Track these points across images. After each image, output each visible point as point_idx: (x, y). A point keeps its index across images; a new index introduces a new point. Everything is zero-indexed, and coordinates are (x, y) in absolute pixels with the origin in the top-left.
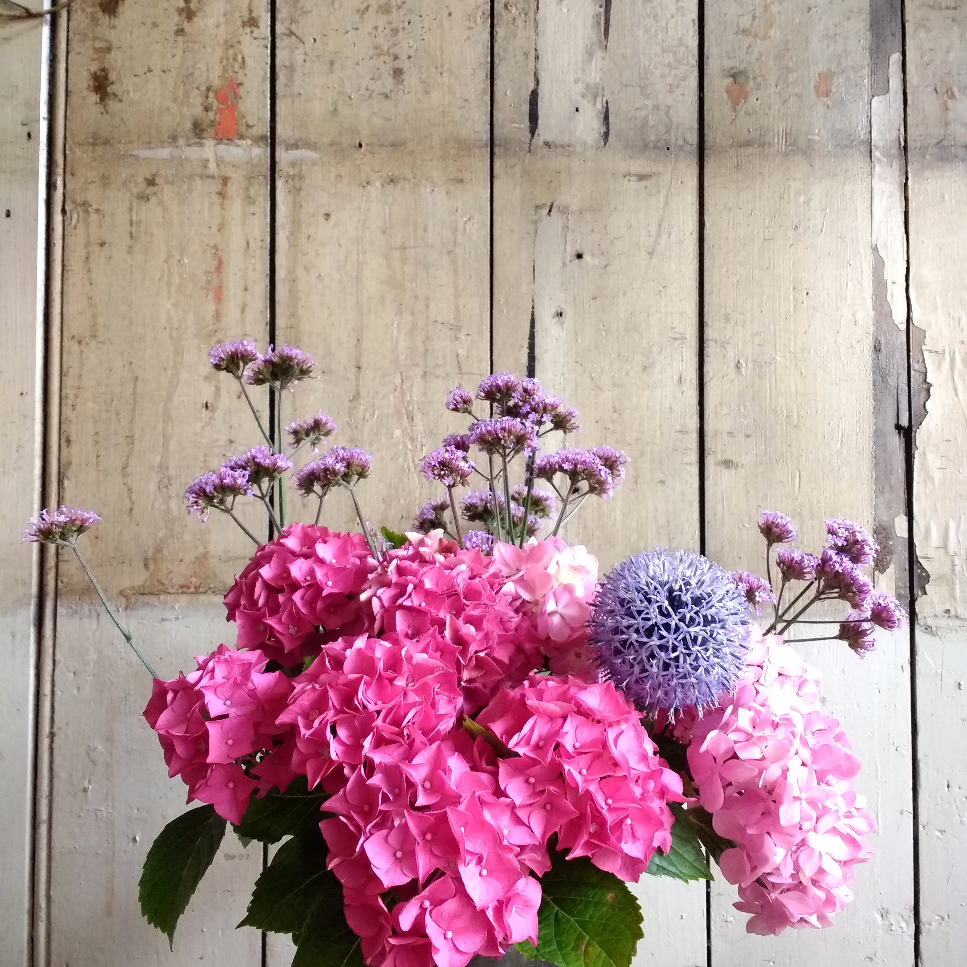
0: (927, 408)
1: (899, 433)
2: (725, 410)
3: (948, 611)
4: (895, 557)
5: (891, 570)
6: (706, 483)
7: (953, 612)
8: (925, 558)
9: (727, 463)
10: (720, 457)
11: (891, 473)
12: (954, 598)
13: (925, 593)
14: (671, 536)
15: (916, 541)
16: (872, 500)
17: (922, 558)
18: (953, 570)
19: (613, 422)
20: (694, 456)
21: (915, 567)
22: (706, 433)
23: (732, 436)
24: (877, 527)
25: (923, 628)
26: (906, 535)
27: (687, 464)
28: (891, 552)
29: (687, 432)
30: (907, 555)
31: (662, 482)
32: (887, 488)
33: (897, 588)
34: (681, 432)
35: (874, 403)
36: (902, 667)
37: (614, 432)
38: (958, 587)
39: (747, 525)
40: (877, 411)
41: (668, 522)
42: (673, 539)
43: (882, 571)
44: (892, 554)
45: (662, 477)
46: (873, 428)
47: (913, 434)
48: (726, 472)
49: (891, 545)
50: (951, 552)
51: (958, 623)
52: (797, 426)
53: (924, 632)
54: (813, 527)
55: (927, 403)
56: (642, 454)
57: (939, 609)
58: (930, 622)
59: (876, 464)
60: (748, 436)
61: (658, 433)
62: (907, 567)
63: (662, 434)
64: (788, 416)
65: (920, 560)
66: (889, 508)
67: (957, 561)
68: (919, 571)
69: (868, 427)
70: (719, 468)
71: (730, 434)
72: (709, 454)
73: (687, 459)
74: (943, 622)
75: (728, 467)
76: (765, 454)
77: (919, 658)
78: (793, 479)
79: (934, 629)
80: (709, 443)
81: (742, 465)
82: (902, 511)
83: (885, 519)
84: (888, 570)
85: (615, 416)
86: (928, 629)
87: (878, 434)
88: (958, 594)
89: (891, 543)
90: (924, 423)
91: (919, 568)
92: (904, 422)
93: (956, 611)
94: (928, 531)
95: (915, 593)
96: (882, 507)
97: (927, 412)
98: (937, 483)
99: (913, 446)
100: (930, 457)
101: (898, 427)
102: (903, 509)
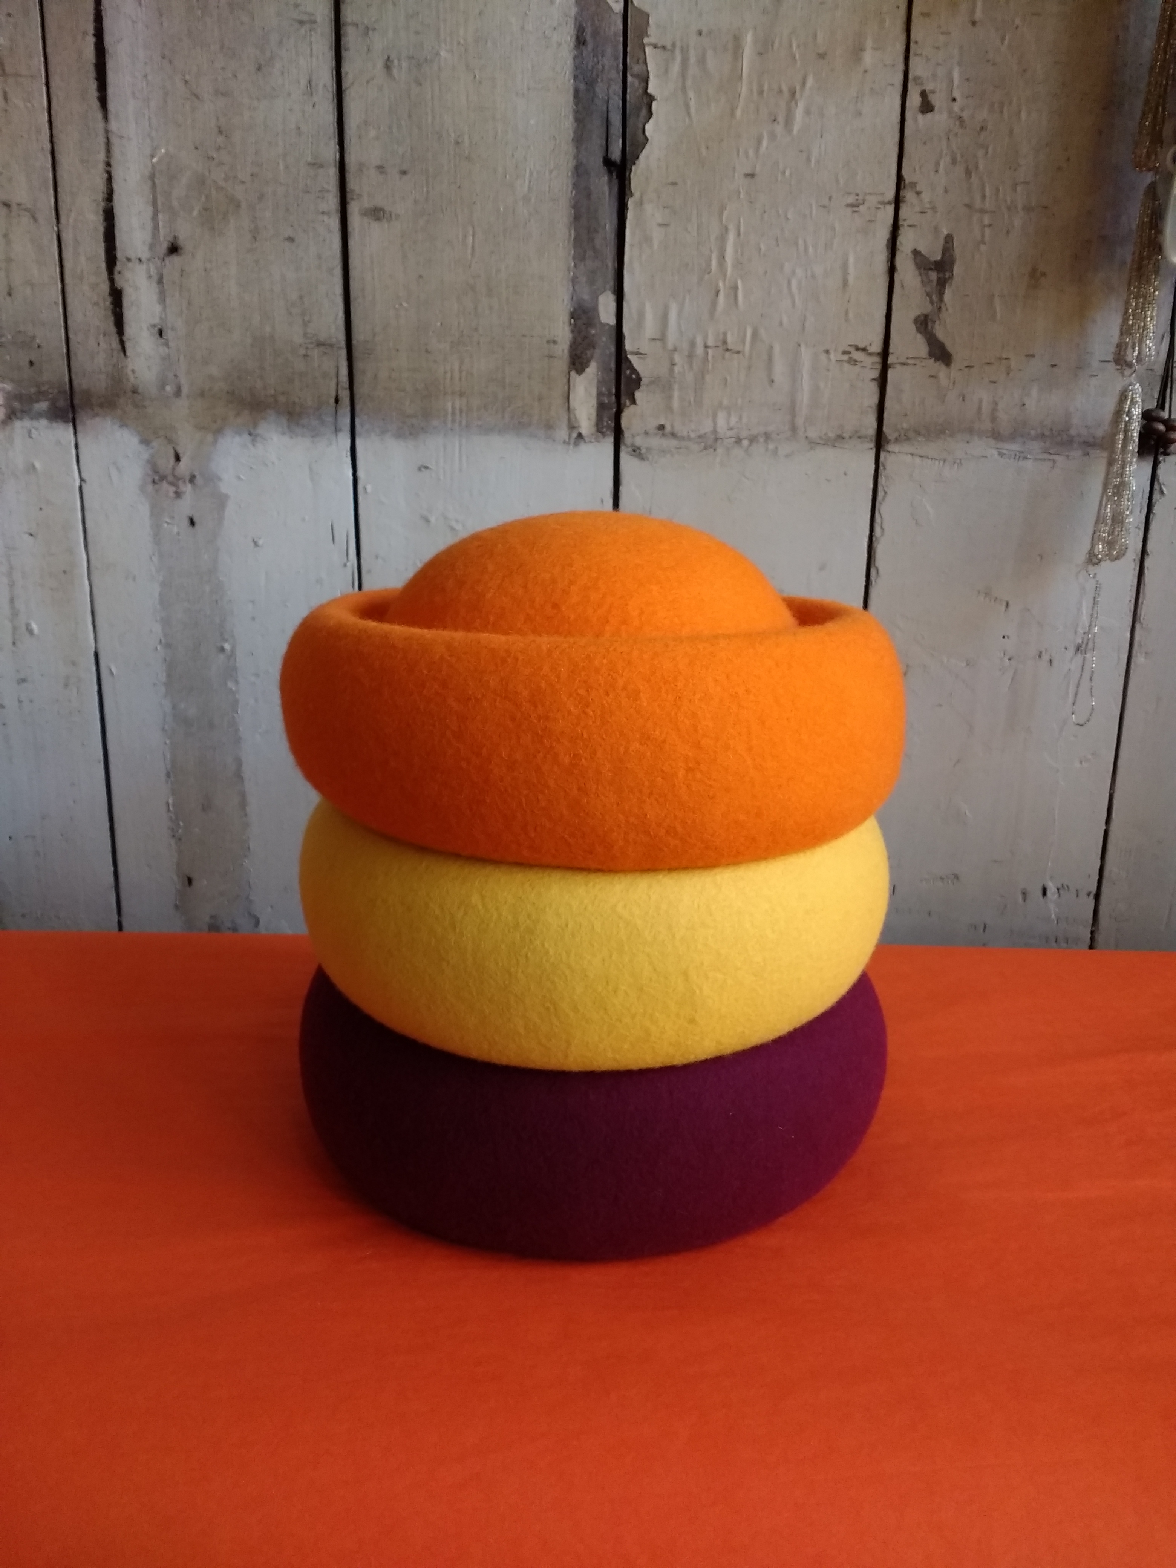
0: (647, 133)
1: (610, 172)
2: (372, 133)
3: (661, 427)
4: (598, 352)
5: (592, 369)
6: (351, 243)
7: (668, 428)
8: (637, 353)
9: (377, 213)
10: (367, 203)
11: (596, 231)
12: (669, 408)
13: (634, 402)
14: (307, 318)
15: (626, 330)
16: (569, 270)
17: (632, 353)
18: (671, 371)
19: (219, 149)
20: (332, 202)
21: (624, 366)
22: (347, 168)
23: (381, 173)
24: (575, 310)
25: (630, 449)
26: (612, 321)
27: (323, 213)
28: (592, 346)
29: (321, 166)
30: (613, 349)
31: (291, 240)
32: (590, 253)
33: (600, 394)
34: (314, 164)
35: (575, 125)
36: (602, 501)
37: (221, 164)
38: (676, 394)
39: (405, 305)
40: (579, 139)
41: (301, 297)
42: (309, 322)
43: (580, 371)
44: (594, 348)
45: (289, 232)
46: (572, 164)
47: (627, 174)
48: (375, 225)
49: (593, 335)
50: (670, 346)
51: (673, 443)
52: (468, 158)
53: (632, 455)
54: (491, 308)
55: (647, 126)
56: (261, 197)
57: (652, 424)
58: (638, 441)
59: (577, 218)
60: (404, 173)
61: (281, 167)
62: (613, 365)
63: (287, 167)
64: (457, 143)
65: (629, 356)
66: (591, 282)
67: (677, 358)
68: (628, 372)
69: (566, 162)
70: (366, 220)
71: (381, 169)
72: (352, 199)
73: (323, 206)
74: (656, 442)
75: (378, 219)
76: (427, 199)
77: (623, 489)
78: (465, 237)
79: (643, 451)
80: (352, 184)
81: (398, 216)
82: (608, 286)
83: (586, 297)
84: (588, 370)
85: (220, 140)
86: (636, 451)
87: (579, 171)
88: (676, 404)
89: (593, 332)
90: (642, 156)
91: (628, 368)
92: (616, 154)
93: (672, 426)
94: (641, 315)
95: (622, 401)
96: (583, 279)
97: (647, 140)
98: (656, 246)
99: (627, 192)
100: (649, 208)
101: (608, 162)
102: (611, 283)
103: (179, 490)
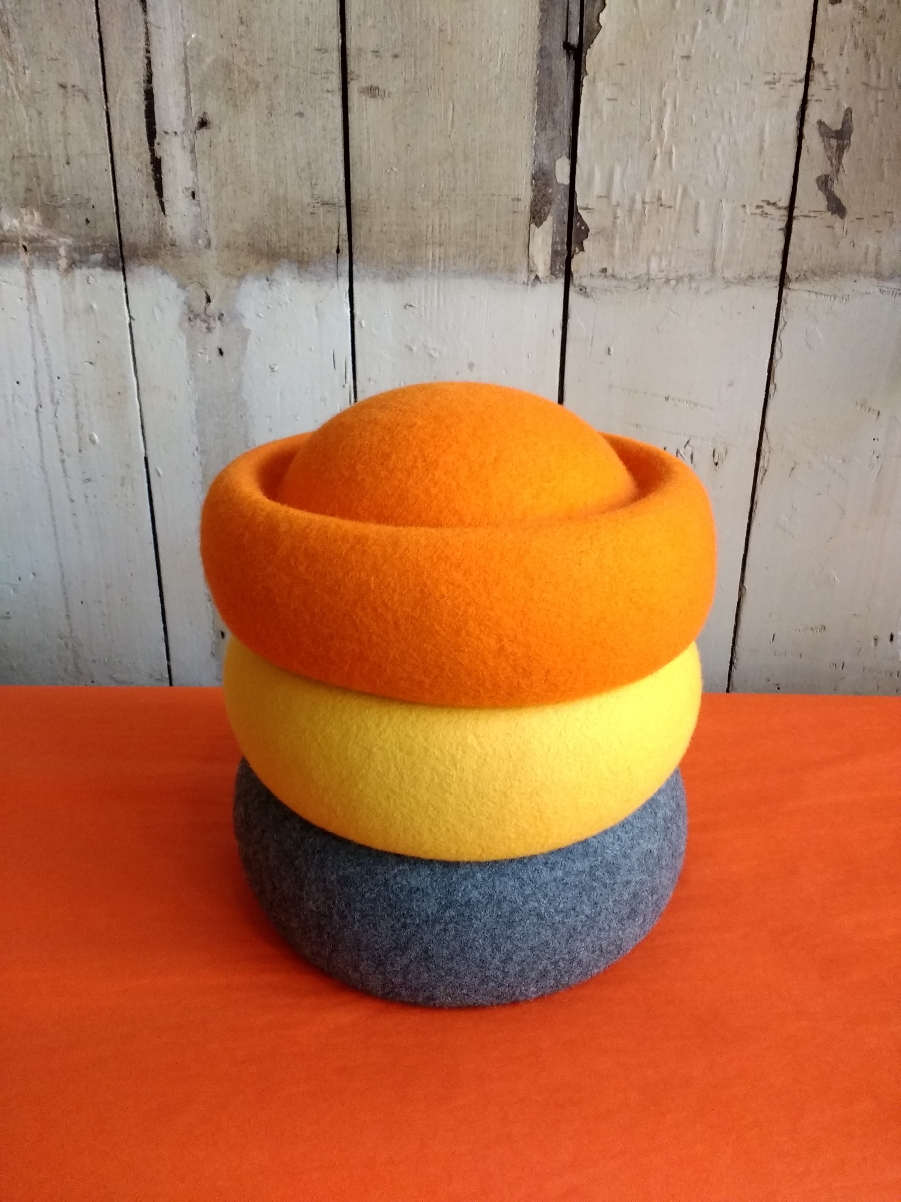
0: (601, 21)
1: (568, 54)
2: (370, 22)
3: (604, 270)
4: (554, 208)
5: (549, 223)
6: (351, 117)
7: (609, 271)
8: (586, 209)
9: (372, 91)
10: (364, 83)
11: (556, 105)
12: (611, 255)
13: (582, 249)
14: (313, 182)
15: (577, 189)
16: (532, 139)
17: (582, 209)
18: (614, 223)
19: (241, 36)
20: (335, 82)
21: (575, 220)
22: (348, 52)
23: (377, 56)
24: (536, 172)
25: (578, 289)
26: (567, 182)
27: (328, 91)
28: (550, 202)
29: (326, 51)
30: (566, 205)
31: (301, 114)
32: (550, 124)
33: (554, 243)
34: (320, 50)
35: (541, 14)
36: (553, 332)
37: (242, 50)
38: (617, 242)
39: (395, 169)
40: (544, 26)
41: (309, 164)
42: (316, 184)
43: (539, 224)
44: (551, 204)
45: (300, 108)
46: (537, 47)
47: (583, 55)
48: (371, 102)
49: (551, 194)
50: (614, 203)
51: (614, 283)
52: (450, 44)
53: (579, 293)
54: (466, 171)
55: (601, 15)
56: (276, 78)
57: (597, 267)
58: (585, 282)
59: (540, 94)
60: (396, 56)
61: (293, 52)
62: (566, 219)
63: (298, 52)
64: (441, 30)
65: (580, 211)
66: (550, 149)
67: (619, 212)
68: (578, 224)
69: (532, 45)
70: (364, 98)
71: (376, 52)
72: (352, 79)
73: (328, 86)
74: (600, 282)
75: (374, 96)
76: (415, 79)
77: (570, 322)
78: (446, 111)
79: (588, 290)
80: (352, 66)
81: (390, 94)
82: (564, 152)
83: (546, 162)
84: (545, 223)
85: (242, 28)
86: (582, 290)
87: (543, 54)
88: (617, 250)
89: (550, 191)
90: (596, 41)
91: (578, 221)
92: (574, 40)
93: (613, 270)
94: (591, 175)
95: (573, 249)
96: (543, 146)
97: (601, 27)
98: (605, 118)
99: (583, 71)
100: (600, 85)
101: (567, 46)
102: (566, 150)
103: (210, 326)
